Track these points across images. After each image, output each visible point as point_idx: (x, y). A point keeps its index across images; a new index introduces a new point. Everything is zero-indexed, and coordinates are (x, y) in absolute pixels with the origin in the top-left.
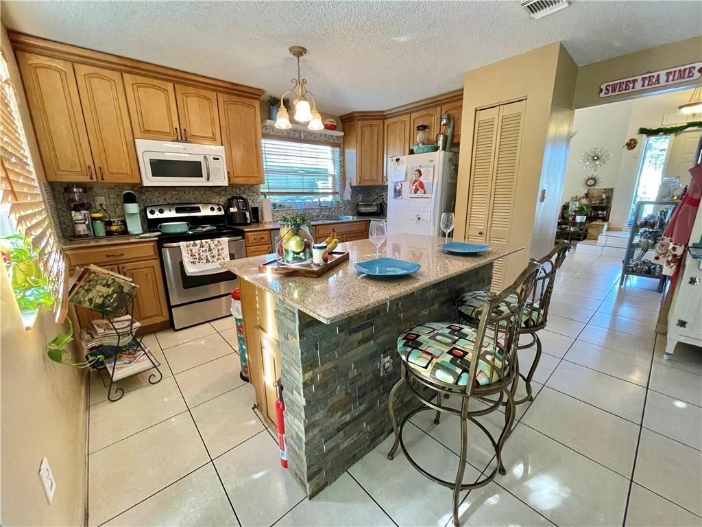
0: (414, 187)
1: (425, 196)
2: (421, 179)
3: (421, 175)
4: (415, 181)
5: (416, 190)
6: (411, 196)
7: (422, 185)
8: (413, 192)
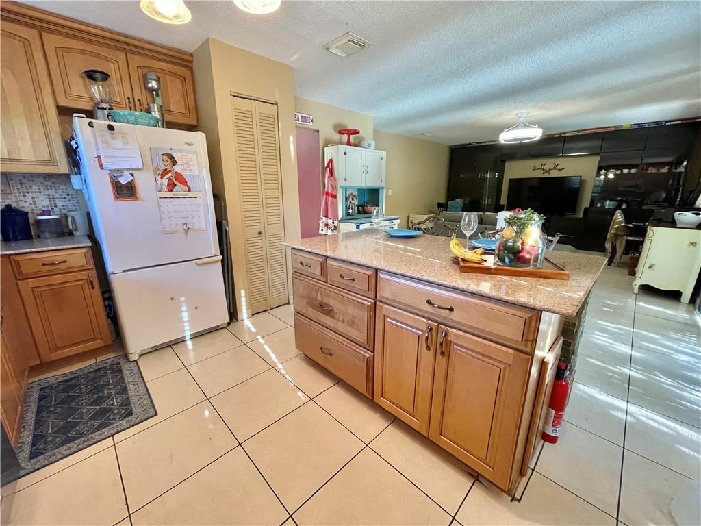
0: (165, 181)
1: (190, 194)
2: (177, 168)
3: (174, 162)
4: (165, 172)
5: (171, 186)
6: (161, 194)
7: (179, 178)
8: (165, 188)
